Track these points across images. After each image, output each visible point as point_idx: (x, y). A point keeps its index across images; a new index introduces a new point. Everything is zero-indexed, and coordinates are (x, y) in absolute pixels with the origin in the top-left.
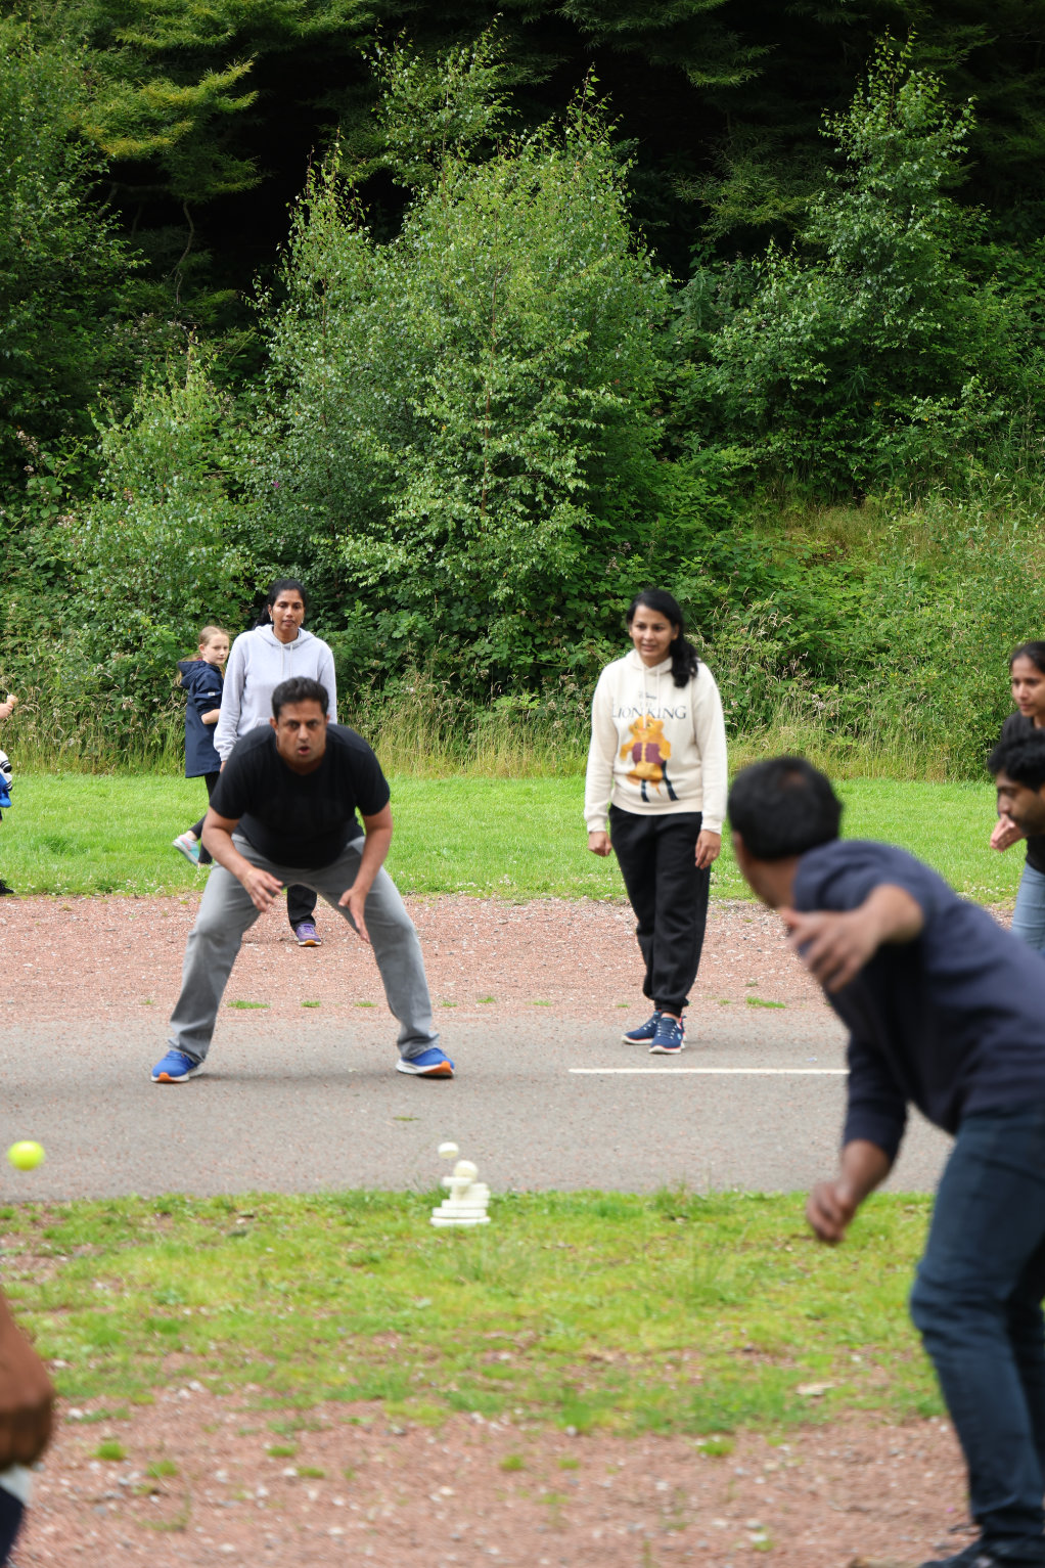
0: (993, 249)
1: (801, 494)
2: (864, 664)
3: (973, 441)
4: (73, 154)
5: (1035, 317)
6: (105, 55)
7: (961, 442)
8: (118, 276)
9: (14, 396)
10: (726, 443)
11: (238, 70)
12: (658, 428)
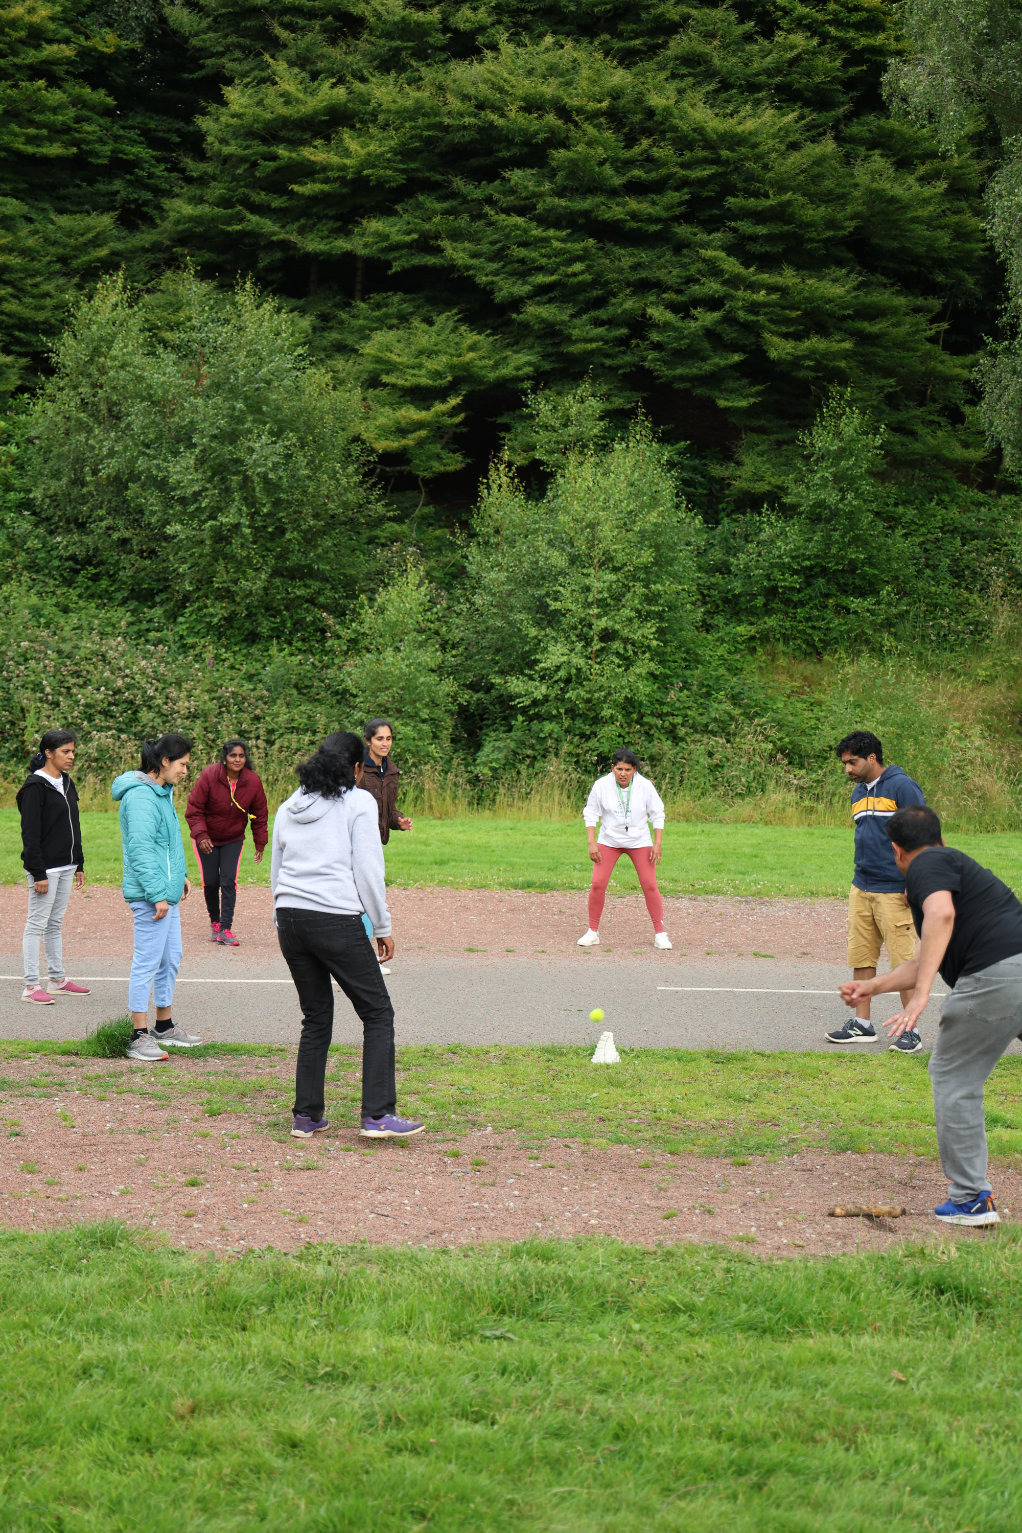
0: (901, 509)
1: (784, 653)
2: (822, 757)
3: (888, 624)
4: (356, 449)
5: (926, 550)
6: (377, 392)
7: (881, 625)
8: (381, 520)
9: (319, 593)
10: (740, 622)
11: (453, 401)
12: (699, 615)
